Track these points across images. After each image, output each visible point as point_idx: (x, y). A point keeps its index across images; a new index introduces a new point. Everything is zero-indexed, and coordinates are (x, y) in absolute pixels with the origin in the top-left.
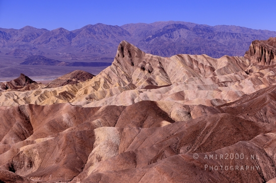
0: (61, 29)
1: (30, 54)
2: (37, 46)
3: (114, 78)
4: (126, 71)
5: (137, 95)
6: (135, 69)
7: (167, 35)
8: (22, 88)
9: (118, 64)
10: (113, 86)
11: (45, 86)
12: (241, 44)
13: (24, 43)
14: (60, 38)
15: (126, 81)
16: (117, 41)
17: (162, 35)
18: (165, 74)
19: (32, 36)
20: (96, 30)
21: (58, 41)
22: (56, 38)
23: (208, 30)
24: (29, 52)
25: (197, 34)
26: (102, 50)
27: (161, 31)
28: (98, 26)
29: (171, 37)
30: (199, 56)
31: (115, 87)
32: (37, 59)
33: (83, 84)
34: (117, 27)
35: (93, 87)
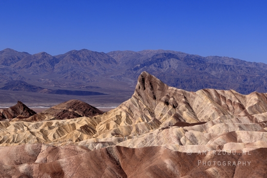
0: (44, 53)
1: (10, 79)
2: (17, 71)
3: (136, 112)
4: (148, 105)
5: (183, 134)
6: (158, 103)
7: (156, 65)
8: (26, 118)
9: (139, 97)
10: (137, 121)
11: (52, 118)
12: (235, 77)
13: (4, 66)
14: (42, 63)
15: (149, 116)
16: (102, 69)
17: (151, 64)
18: (191, 110)
19: (13, 59)
20: (81, 56)
21: (40, 66)
22: (38, 62)
23: (200, 60)
24: (9, 76)
25: (188, 64)
26: (87, 78)
27: (150, 60)
28: (83, 52)
29: (160, 67)
30: (226, 92)
31: (138, 122)
32: (17, 85)
33: (102, 118)
34: (102, 54)
35: (115, 121)
